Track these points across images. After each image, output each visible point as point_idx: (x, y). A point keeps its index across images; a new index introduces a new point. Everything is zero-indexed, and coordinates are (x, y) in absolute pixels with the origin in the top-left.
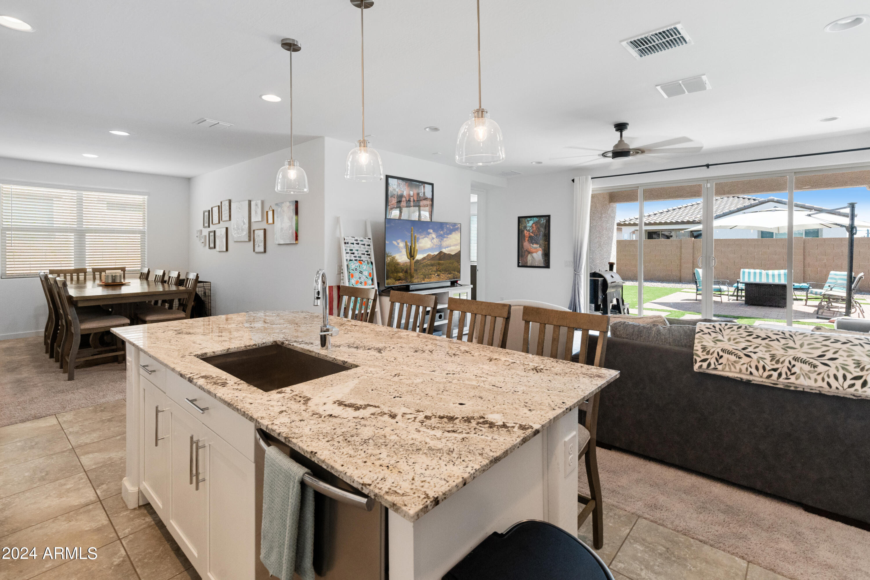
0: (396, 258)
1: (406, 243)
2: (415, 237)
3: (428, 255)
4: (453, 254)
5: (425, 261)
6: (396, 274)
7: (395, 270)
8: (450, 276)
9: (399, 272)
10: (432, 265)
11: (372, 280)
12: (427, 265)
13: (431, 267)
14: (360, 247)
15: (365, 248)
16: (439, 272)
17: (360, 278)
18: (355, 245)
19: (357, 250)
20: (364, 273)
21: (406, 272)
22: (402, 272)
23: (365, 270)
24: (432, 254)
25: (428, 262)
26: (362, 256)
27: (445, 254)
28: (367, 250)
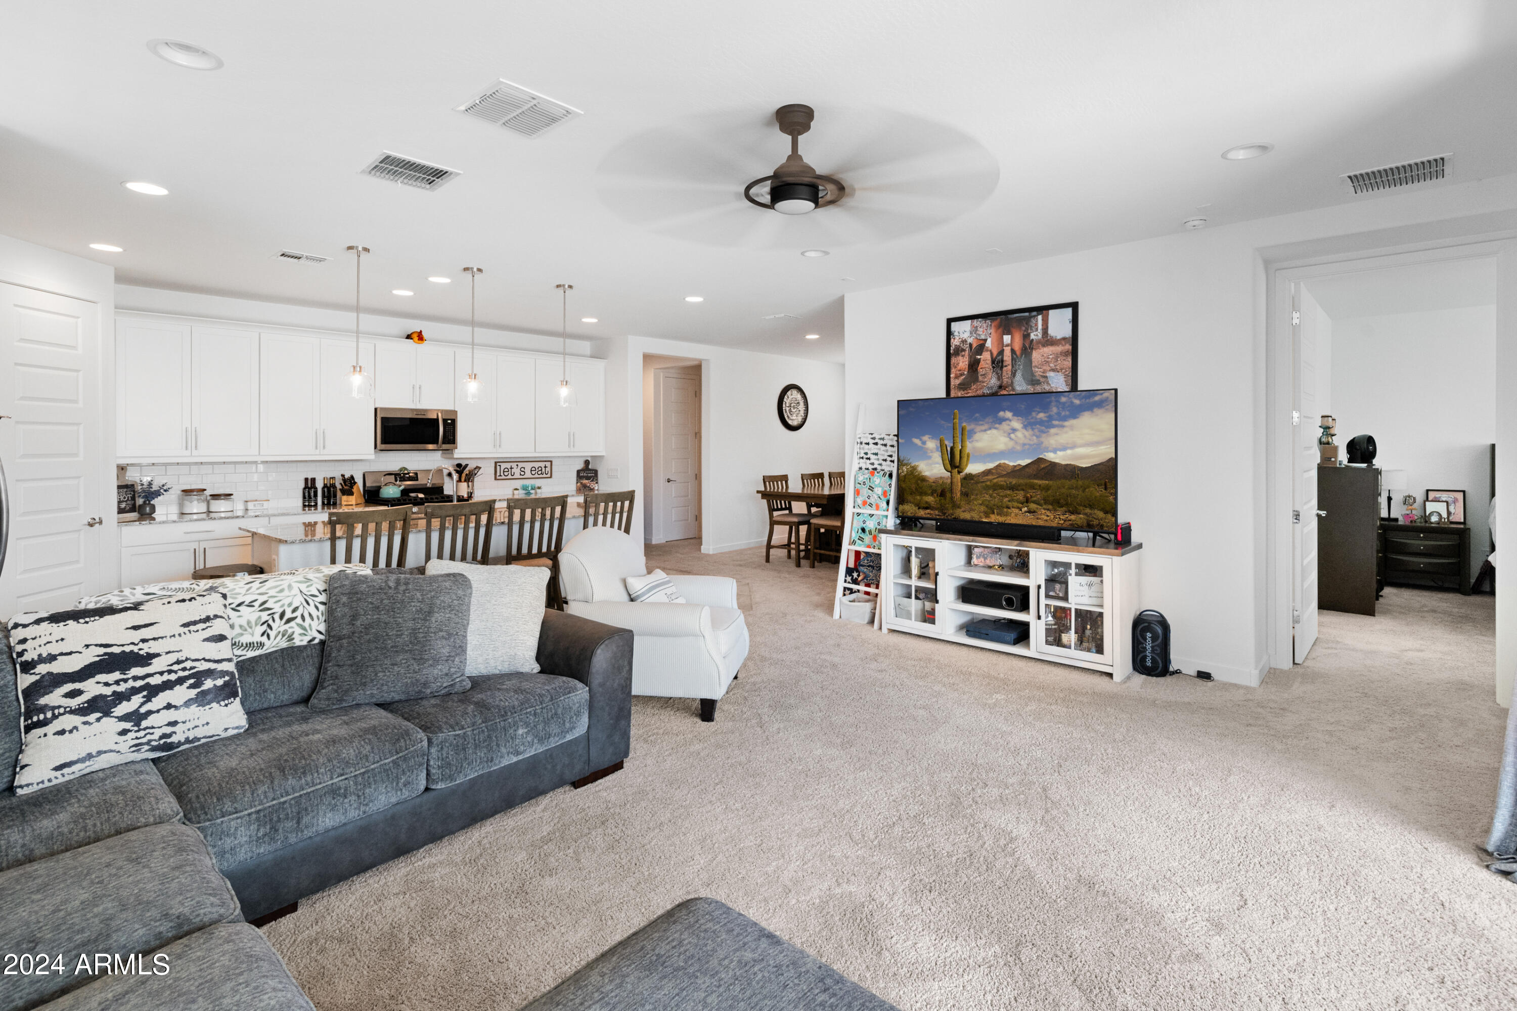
0: (919, 469)
1: (941, 442)
2: (963, 429)
3: (999, 466)
4: (1084, 466)
5: (990, 477)
6: (918, 497)
7: (916, 489)
8: (1073, 517)
9: (926, 494)
10: (1012, 488)
11: (888, 503)
12: (996, 487)
13: (1008, 492)
14: (879, 449)
15: (887, 451)
16: (1033, 506)
17: (869, 497)
18: (871, 446)
19: (876, 454)
20: (876, 490)
21: (942, 494)
22: (932, 495)
23: (879, 485)
24: (1011, 464)
25: (1001, 481)
26: (884, 463)
27: (1053, 465)
28: (890, 453)
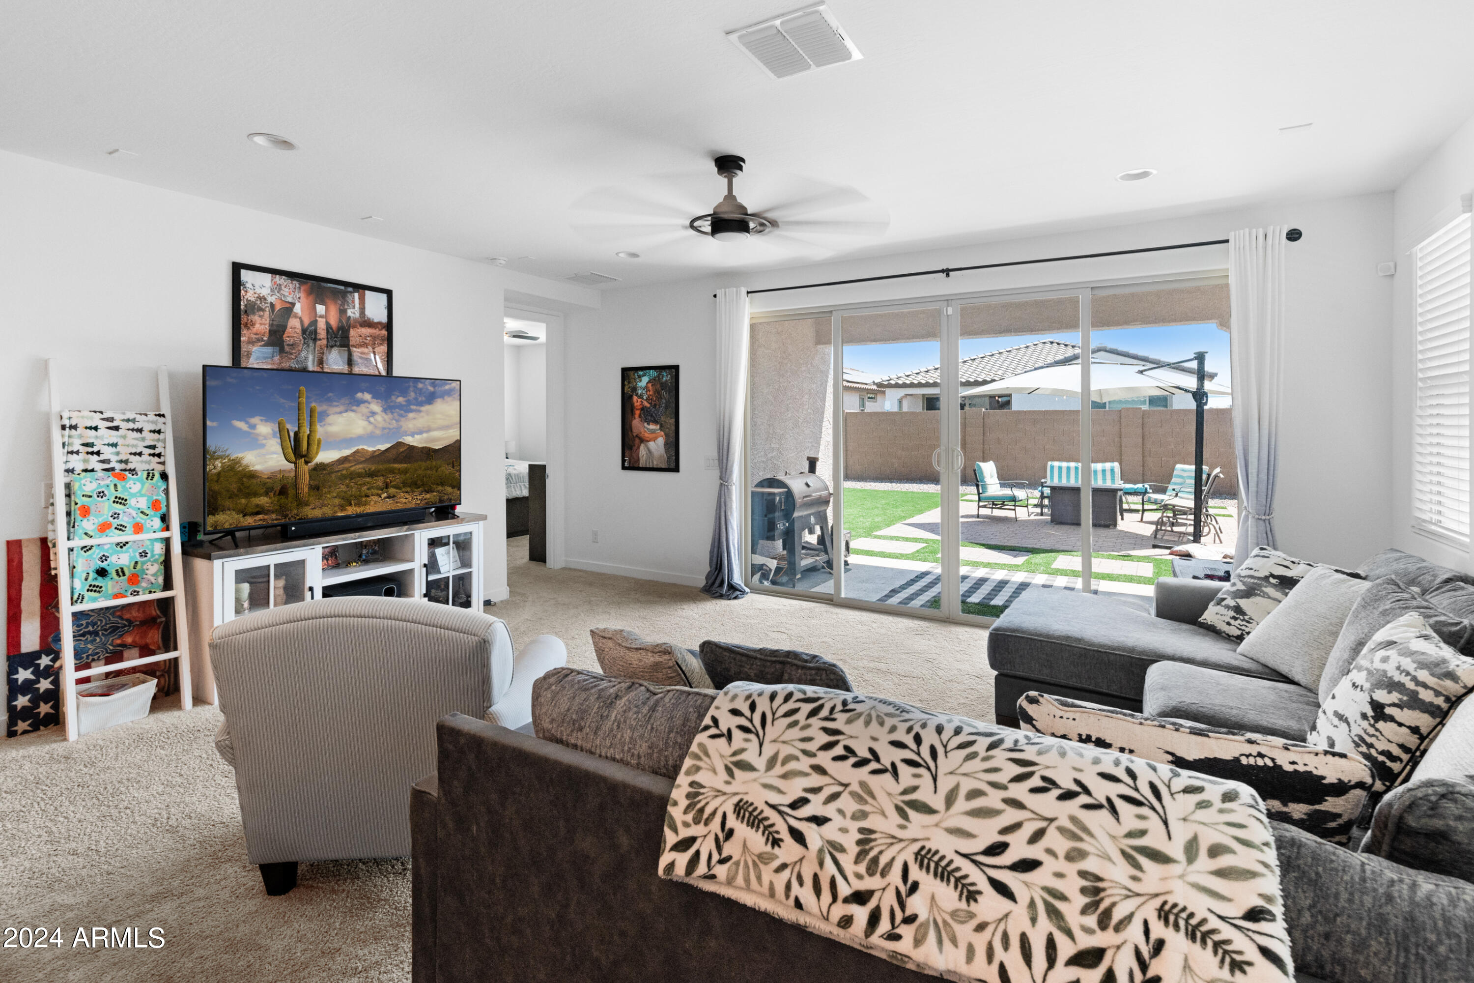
0: (245, 462)
1: (281, 427)
2: (312, 411)
3: (357, 452)
4: (437, 448)
5: (347, 465)
6: (243, 501)
7: (240, 490)
8: (428, 496)
9: (256, 494)
10: (371, 474)
11: (164, 518)
12: (352, 476)
13: (367, 479)
14: (124, 437)
15: (143, 439)
16: (392, 491)
17: (115, 516)
18: (103, 432)
19: (115, 445)
20: (132, 502)
21: (283, 491)
22: (266, 494)
23: (140, 494)
24: (371, 449)
25: (359, 468)
26: (132, 458)
27: (411, 448)
28: (149, 443)
